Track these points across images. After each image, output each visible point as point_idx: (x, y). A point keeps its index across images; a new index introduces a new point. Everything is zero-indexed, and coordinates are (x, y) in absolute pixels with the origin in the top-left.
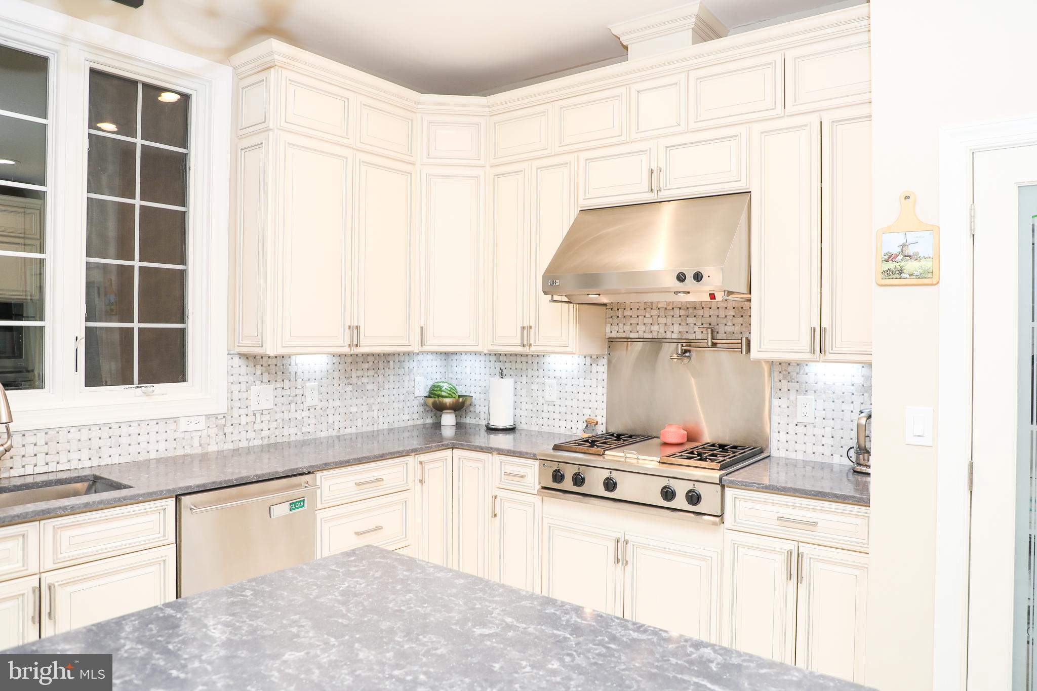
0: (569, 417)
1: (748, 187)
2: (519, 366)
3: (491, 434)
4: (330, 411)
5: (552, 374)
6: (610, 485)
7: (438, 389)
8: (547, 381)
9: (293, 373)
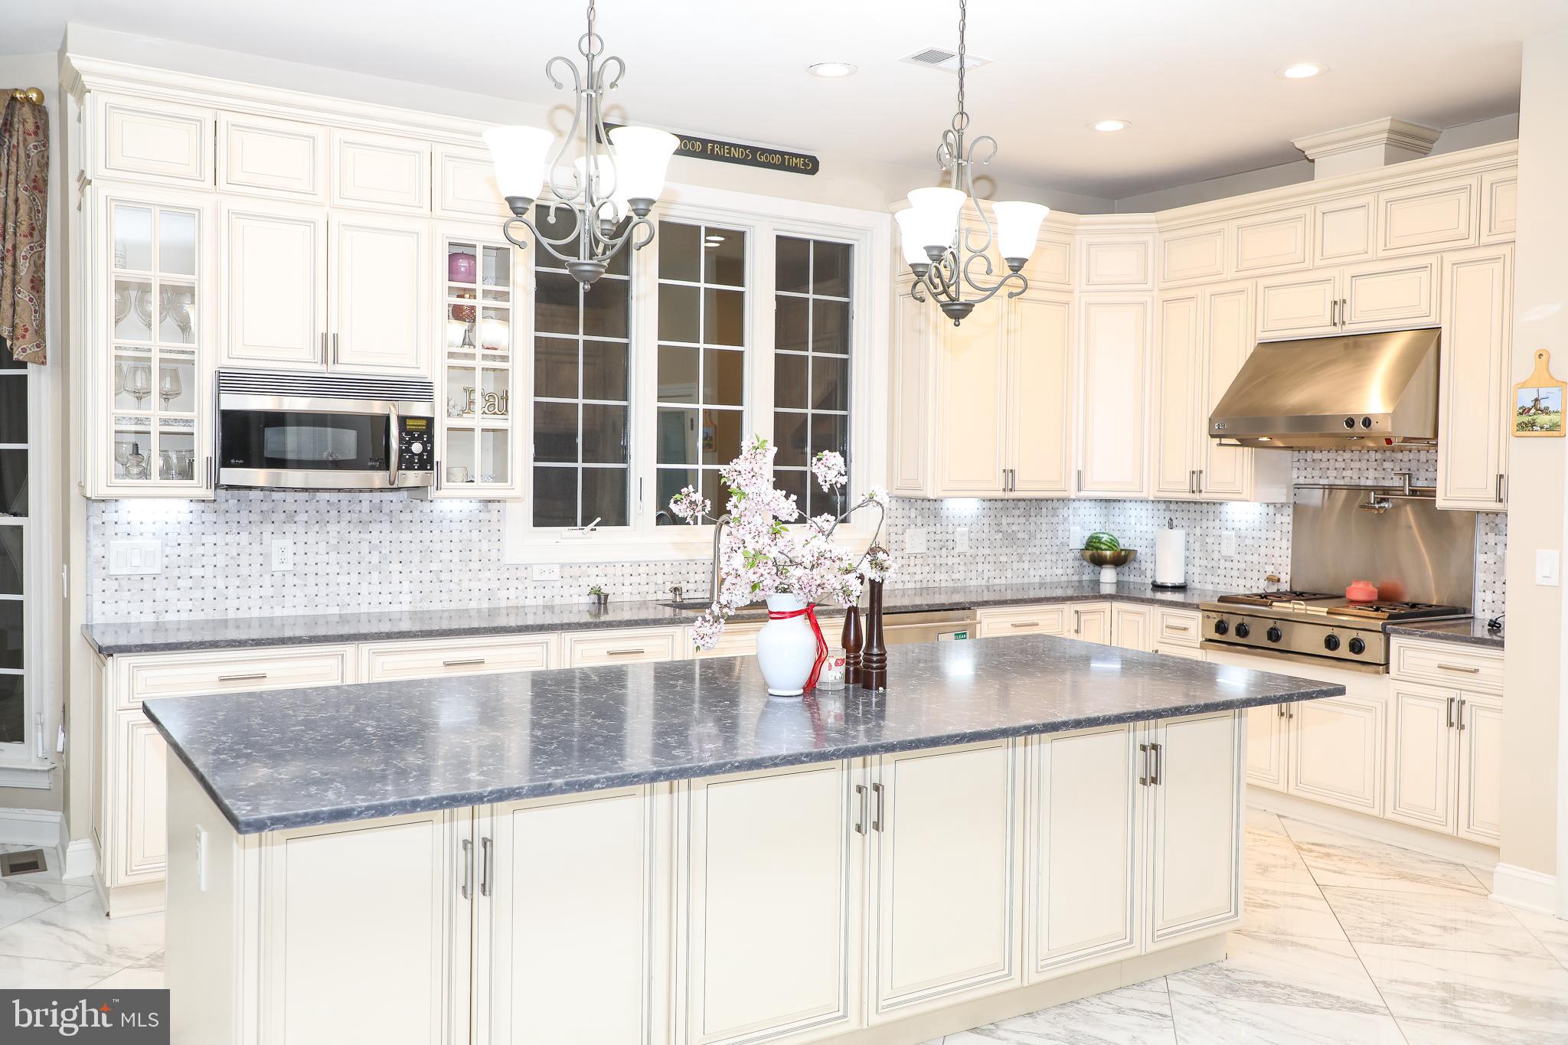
0: (1248, 574)
1: (1437, 322)
2: (1192, 515)
3: (1158, 591)
4: (980, 559)
5: (1229, 525)
6: (1274, 635)
7: (1097, 540)
8: (1224, 533)
9: (944, 518)
